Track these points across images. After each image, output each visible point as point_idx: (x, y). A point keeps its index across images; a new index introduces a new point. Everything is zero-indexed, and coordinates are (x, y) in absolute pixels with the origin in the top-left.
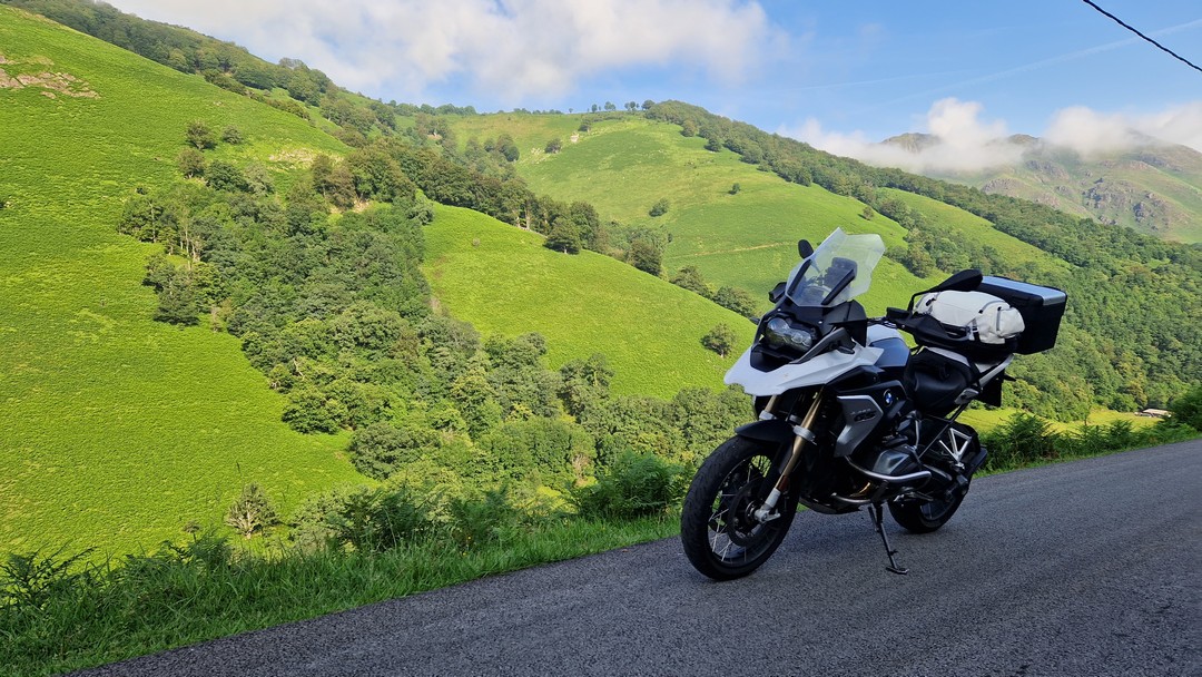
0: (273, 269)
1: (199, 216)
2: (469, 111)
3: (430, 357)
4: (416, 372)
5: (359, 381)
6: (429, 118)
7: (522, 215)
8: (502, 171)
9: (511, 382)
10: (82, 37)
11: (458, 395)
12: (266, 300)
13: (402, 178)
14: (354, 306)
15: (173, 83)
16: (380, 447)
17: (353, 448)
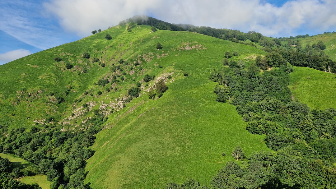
0: (244, 88)
1: (227, 75)
2: (307, 36)
3: (291, 114)
4: (286, 119)
5: (268, 120)
6: (292, 40)
7: (327, 68)
8: (319, 54)
9: (322, 125)
11: (301, 127)
12: (242, 96)
13: (282, 59)
14: (267, 98)
16: (275, 141)
17: (266, 140)
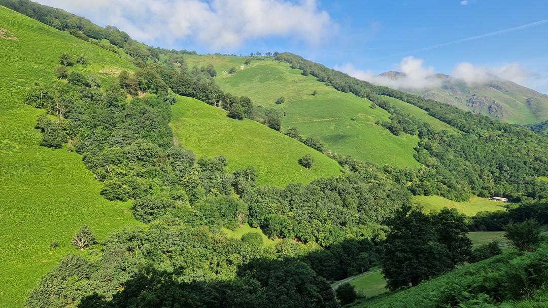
0: (99, 123)
1: (64, 97)
2: (194, 53)
3: (172, 166)
4: (165, 173)
5: (138, 176)
6: (175, 56)
7: (217, 102)
8: (208, 81)
9: (210, 179)
10: (11, 12)
11: (185, 184)
12: (95, 137)
13: (162, 82)
14: (137, 141)
15: (54, 34)
16: (147, 208)
17: (134, 208)
